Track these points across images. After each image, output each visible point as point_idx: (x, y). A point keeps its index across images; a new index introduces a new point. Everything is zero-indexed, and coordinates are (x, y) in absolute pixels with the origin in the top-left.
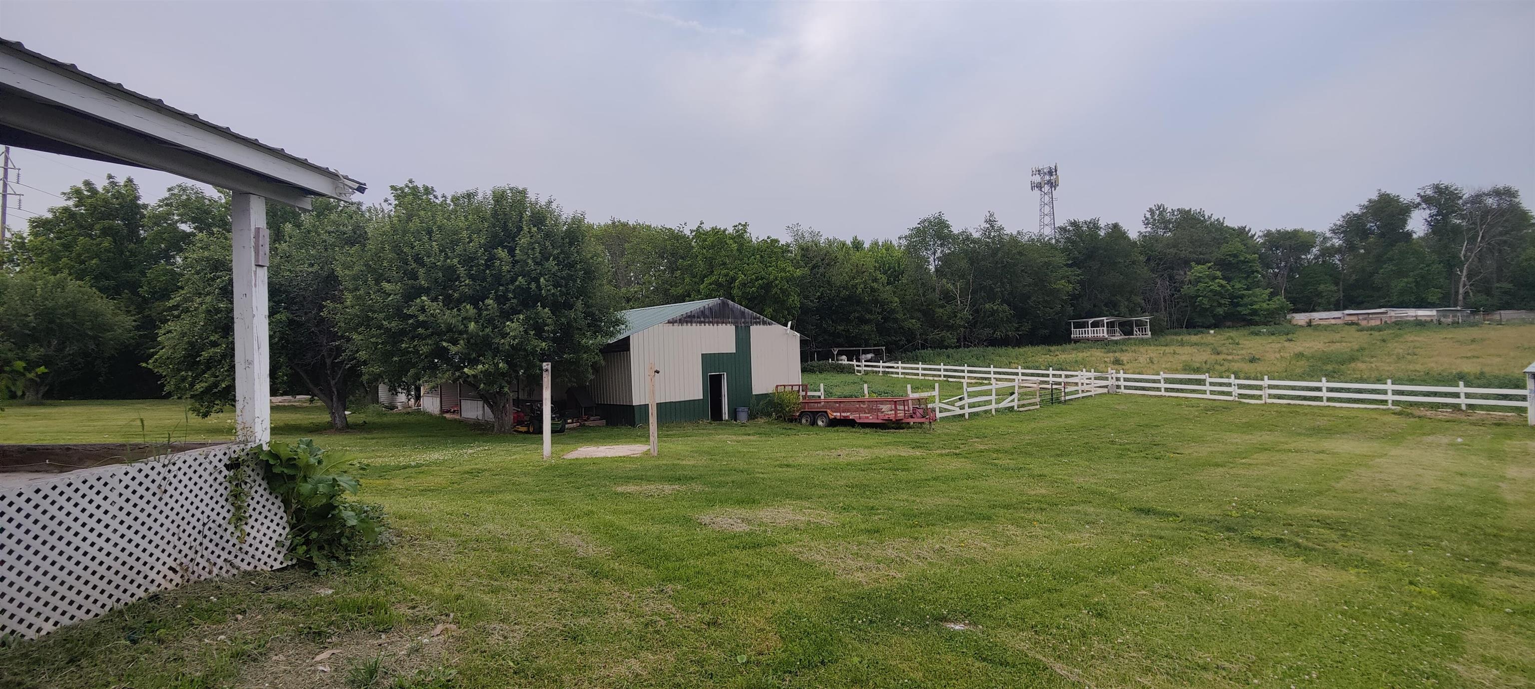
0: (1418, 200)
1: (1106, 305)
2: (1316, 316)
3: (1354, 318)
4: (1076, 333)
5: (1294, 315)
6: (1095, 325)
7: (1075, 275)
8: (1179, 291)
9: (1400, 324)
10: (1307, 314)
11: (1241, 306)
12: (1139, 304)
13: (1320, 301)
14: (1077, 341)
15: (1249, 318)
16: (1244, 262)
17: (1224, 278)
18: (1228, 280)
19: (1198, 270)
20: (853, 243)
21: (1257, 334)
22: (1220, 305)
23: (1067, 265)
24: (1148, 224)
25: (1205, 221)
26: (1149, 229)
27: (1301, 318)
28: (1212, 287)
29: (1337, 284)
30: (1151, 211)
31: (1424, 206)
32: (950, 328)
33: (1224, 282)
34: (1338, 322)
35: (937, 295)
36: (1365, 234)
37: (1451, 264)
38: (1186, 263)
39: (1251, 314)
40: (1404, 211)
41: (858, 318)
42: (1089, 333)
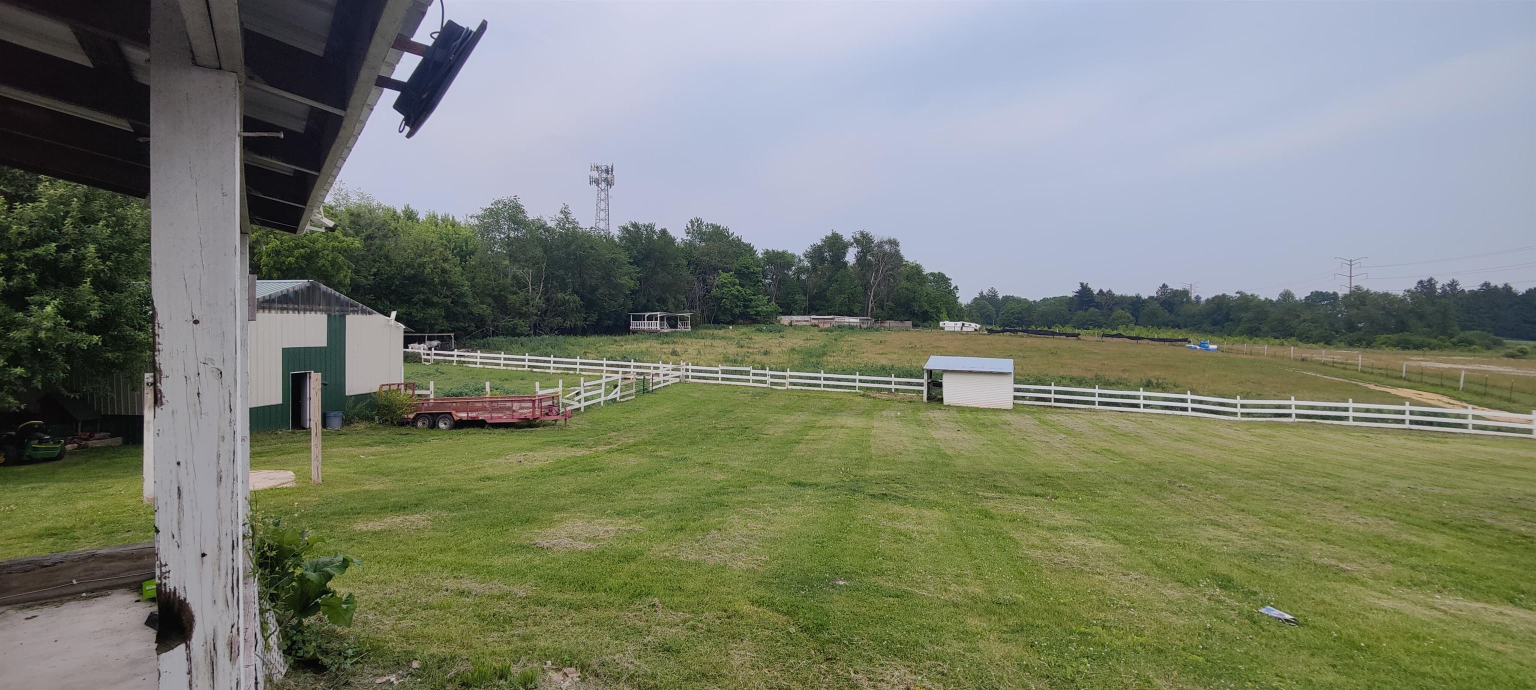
0: (852, 241)
1: (658, 301)
2: (795, 318)
3: (816, 322)
4: (634, 325)
5: (782, 317)
6: (650, 318)
7: (635, 272)
8: (710, 292)
9: (840, 327)
10: (790, 317)
11: (750, 308)
12: (682, 302)
13: (795, 307)
14: (635, 332)
15: (754, 317)
16: (752, 273)
17: (740, 285)
18: (742, 286)
19: (724, 277)
21: (761, 331)
22: (737, 306)
23: (629, 263)
24: (688, 233)
25: (729, 237)
26: (689, 238)
27: (785, 320)
28: (733, 292)
29: (805, 295)
30: (692, 222)
31: (855, 245)
32: (522, 315)
33: (740, 288)
34: (808, 323)
35: (509, 281)
36: (822, 260)
37: (866, 287)
38: (715, 269)
39: (755, 315)
40: (845, 246)
41: (423, 300)
42: (645, 325)
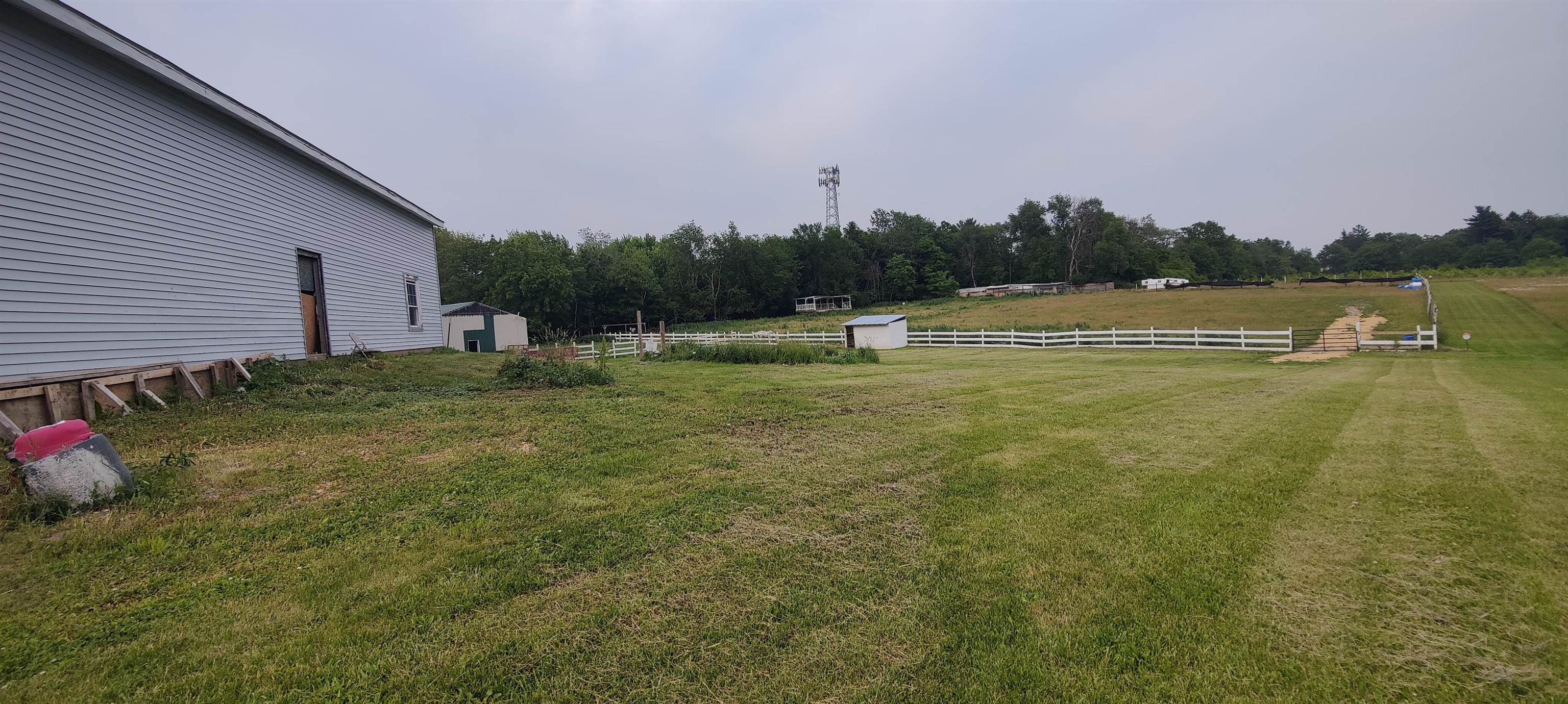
0: (1048, 206)
2: (972, 290)
3: (991, 291)
4: (799, 308)
5: (960, 290)
6: (810, 301)
7: (799, 266)
8: (886, 274)
10: (968, 289)
11: (927, 284)
12: (850, 285)
14: (799, 313)
15: (933, 292)
16: (931, 252)
18: (917, 265)
19: (895, 259)
20: (646, 239)
22: (910, 284)
24: (873, 222)
26: (874, 226)
27: (964, 292)
28: (903, 271)
29: (1006, 266)
30: (875, 212)
31: (1052, 209)
32: (702, 307)
33: (913, 268)
38: (893, 253)
39: (931, 290)
40: (1041, 212)
41: (624, 302)
42: (807, 307)
